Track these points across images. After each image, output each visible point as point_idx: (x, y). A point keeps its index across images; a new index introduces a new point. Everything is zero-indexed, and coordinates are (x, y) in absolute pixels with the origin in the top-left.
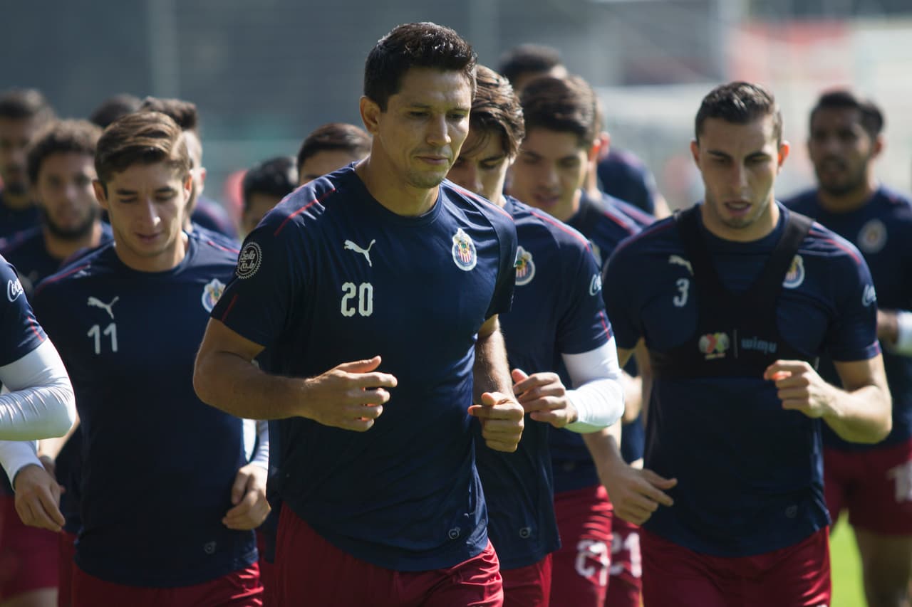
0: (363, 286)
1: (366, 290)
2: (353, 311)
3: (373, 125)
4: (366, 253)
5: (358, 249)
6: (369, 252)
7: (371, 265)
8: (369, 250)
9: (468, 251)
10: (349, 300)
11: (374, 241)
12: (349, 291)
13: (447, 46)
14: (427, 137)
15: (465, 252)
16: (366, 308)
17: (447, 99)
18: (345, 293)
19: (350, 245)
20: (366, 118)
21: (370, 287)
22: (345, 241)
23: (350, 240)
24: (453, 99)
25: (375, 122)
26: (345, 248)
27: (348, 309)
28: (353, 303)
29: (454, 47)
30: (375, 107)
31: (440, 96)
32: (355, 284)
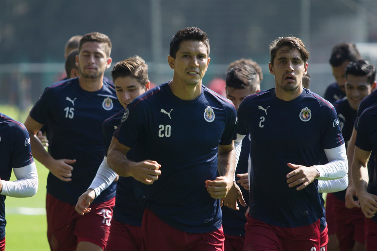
0: (167, 126)
1: (168, 128)
2: (163, 135)
3: (172, 65)
4: (169, 114)
5: (166, 112)
6: (170, 114)
7: (170, 118)
8: (170, 113)
9: (211, 115)
10: (162, 131)
11: (172, 110)
12: (161, 128)
13: (195, 32)
14: (189, 64)
15: (210, 115)
16: (168, 134)
17: (196, 50)
18: (160, 129)
19: (163, 111)
20: (170, 64)
21: (170, 126)
22: (161, 109)
23: (163, 109)
24: (198, 50)
25: (173, 64)
26: (161, 112)
27: (161, 135)
28: (163, 132)
29: (198, 32)
30: (173, 59)
31: (193, 49)
32: (164, 125)
